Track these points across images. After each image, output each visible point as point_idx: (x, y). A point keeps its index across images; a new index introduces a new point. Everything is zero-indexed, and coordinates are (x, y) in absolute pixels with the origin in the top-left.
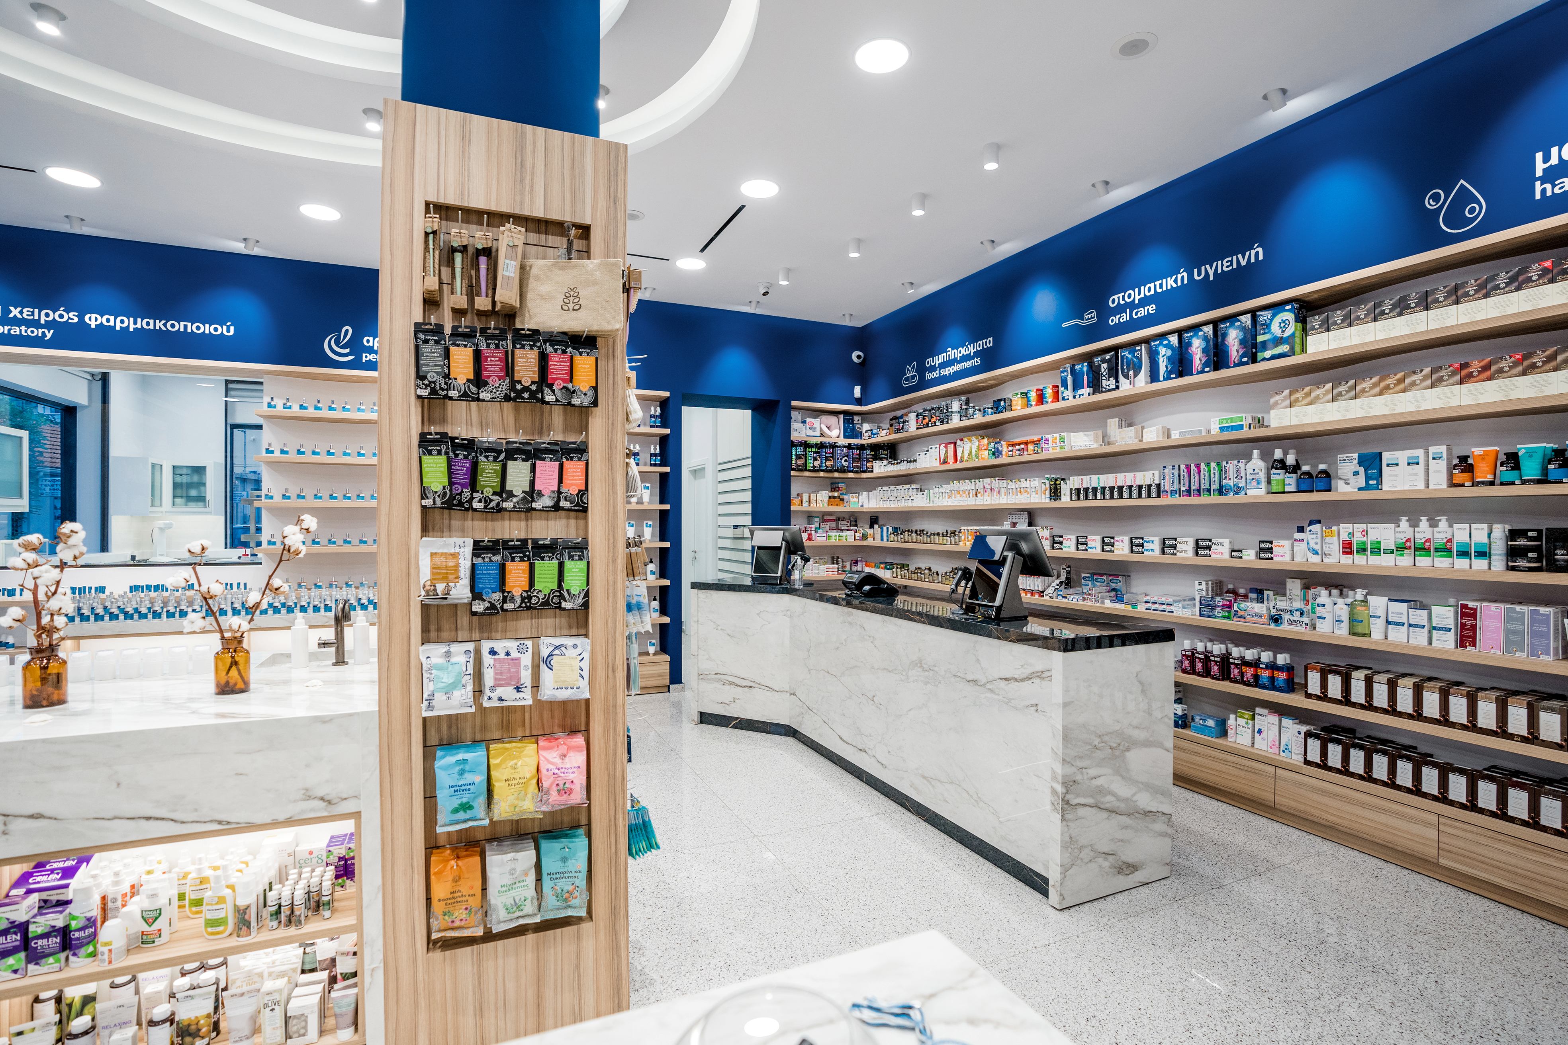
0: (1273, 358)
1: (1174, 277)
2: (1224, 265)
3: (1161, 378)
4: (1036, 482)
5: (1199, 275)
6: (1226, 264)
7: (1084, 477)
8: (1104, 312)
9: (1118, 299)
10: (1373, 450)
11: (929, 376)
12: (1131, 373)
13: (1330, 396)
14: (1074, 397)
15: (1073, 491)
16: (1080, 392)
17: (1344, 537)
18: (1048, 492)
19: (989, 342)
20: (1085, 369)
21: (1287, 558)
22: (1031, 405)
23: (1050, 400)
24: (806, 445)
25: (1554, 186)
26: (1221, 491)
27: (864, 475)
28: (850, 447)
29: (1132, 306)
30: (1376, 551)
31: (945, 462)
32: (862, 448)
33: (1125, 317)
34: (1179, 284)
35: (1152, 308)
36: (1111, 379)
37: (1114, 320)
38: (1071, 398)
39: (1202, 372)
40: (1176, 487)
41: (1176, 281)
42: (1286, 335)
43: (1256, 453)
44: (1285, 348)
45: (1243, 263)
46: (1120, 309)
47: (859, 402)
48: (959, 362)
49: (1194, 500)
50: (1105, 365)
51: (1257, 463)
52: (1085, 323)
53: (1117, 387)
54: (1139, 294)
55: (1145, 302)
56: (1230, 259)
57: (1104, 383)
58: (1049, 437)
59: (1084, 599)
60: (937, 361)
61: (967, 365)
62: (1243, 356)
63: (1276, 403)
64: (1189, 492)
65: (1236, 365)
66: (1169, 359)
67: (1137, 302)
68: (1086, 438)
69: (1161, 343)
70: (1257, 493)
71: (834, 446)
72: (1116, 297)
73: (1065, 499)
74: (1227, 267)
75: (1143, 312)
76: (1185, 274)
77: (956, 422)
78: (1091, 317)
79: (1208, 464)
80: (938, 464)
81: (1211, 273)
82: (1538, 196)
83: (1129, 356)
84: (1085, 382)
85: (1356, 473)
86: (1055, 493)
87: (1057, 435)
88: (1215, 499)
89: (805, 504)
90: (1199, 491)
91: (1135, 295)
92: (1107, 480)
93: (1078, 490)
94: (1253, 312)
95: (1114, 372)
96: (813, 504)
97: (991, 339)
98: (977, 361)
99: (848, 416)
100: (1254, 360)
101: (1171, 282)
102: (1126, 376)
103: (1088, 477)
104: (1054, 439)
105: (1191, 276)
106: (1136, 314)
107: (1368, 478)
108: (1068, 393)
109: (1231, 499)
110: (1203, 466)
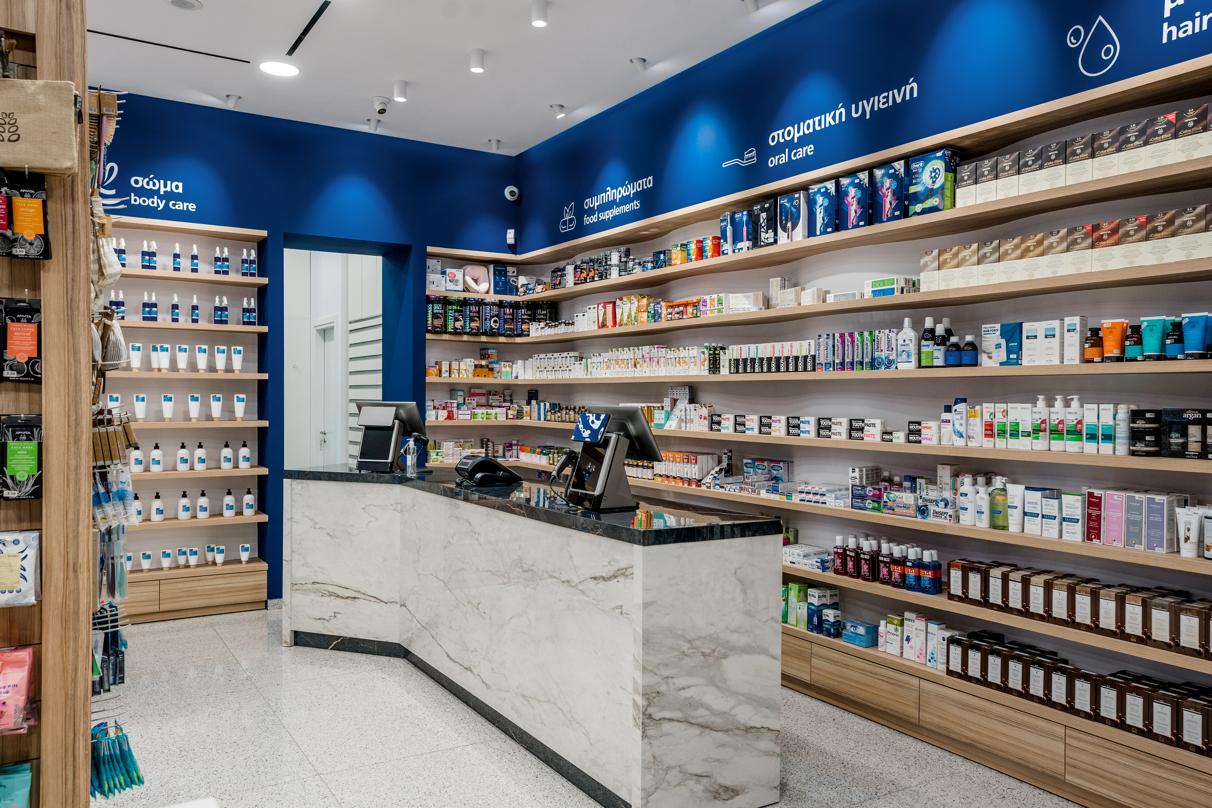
0: (924, 212)
1: (833, 113)
2: (880, 102)
3: (818, 233)
4: (694, 351)
5: (857, 112)
6: (882, 101)
7: (743, 346)
8: (764, 152)
9: (777, 136)
10: (1013, 320)
11: (589, 220)
12: (789, 224)
13: (975, 259)
14: (734, 252)
15: (732, 362)
16: (740, 245)
17: (987, 417)
18: (707, 363)
19: (648, 182)
20: (745, 218)
21: (934, 442)
22: (691, 260)
23: (710, 254)
24: (445, 301)
25: (1179, 29)
26: (873, 364)
27: (518, 340)
28: (501, 305)
29: (791, 145)
30: (1015, 434)
31: (603, 325)
32: (516, 306)
33: (783, 158)
34: (837, 122)
35: (810, 149)
36: (770, 231)
37: (773, 162)
38: (730, 252)
39: (857, 226)
40: (830, 360)
41: (834, 118)
42: (936, 186)
43: (907, 321)
44: (935, 201)
45: (899, 100)
46: (780, 148)
47: (513, 249)
48: (618, 205)
49: (847, 375)
50: (764, 215)
51: (908, 333)
52: (744, 163)
53: (776, 241)
54: (798, 132)
55: (804, 141)
56: (886, 94)
57: (763, 235)
58: (707, 297)
59: (741, 489)
60: (596, 202)
61: (626, 208)
62: (895, 210)
63: (926, 265)
64: (842, 365)
65: (889, 219)
66: (826, 209)
67: (796, 141)
68: (745, 301)
69: (819, 191)
70: (907, 367)
71: (481, 303)
72: (775, 134)
73: (724, 371)
74: (884, 104)
75: (799, 154)
76: (843, 110)
77: (615, 277)
78: (751, 156)
79: (861, 334)
80: (595, 327)
81: (868, 109)
82: (1165, 40)
83: (788, 205)
84: (745, 234)
85: (998, 346)
86: (714, 365)
87: (715, 296)
88: (868, 374)
89: (445, 375)
90: (852, 363)
91: (794, 133)
92: (765, 350)
93: (737, 361)
94: (906, 158)
95: (772, 223)
96: (455, 375)
97: (651, 178)
98: (636, 205)
99: (500, 267)
100: (906, 214)
101: (828, 120)
102: (784, 229)
103: (747, 346)
104: (712, 300)
105: (848, 113)
106: (795, 156)
107: (1009, 351)
108: (728, 247)
109: (882, 373)
110: (856, 335)
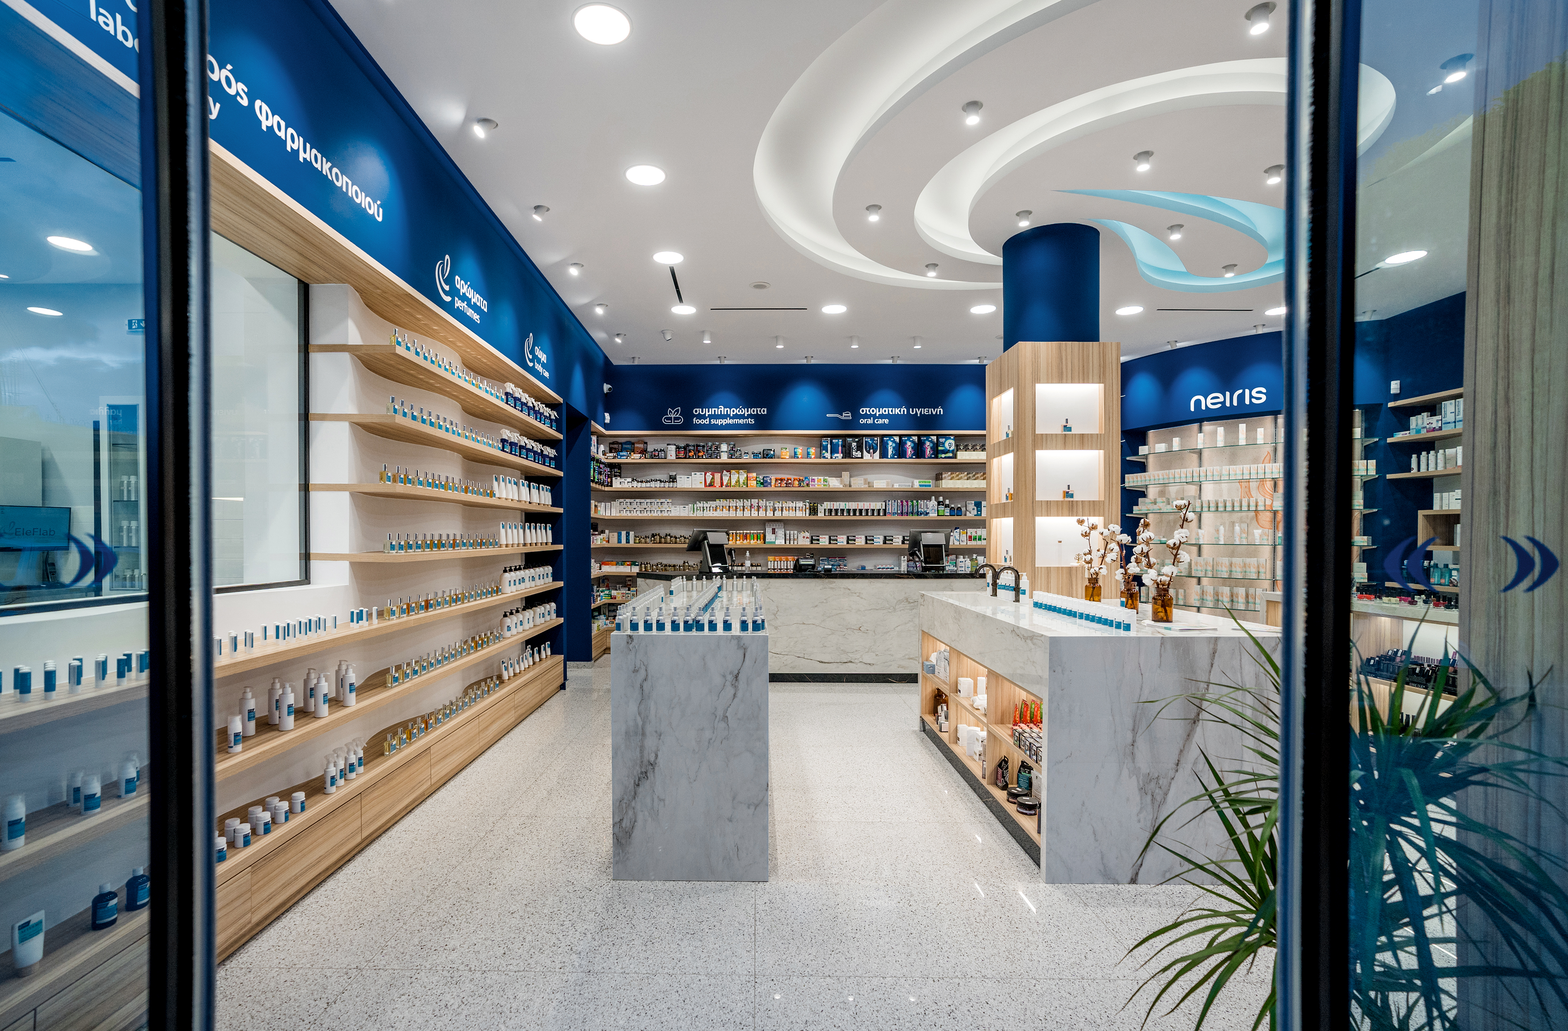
0: (945, 458)
1: (899, 409)
2: (925, 411)
3: (888, 457)
4: (800, 504)
5: (913, 412)
7: (835, 503)
8: (856, 416)
9: (864, 410)
11: (698, 422)
12: (871, 451)
13: (966, 478)
14: (831, 458)
15: (827, 510)
16: (836, 455)
17: (969, 534)
18: (808, 510)
19: (764, 411)
20: (840, 443)
22: (798, 458)
23: (813, 456)
26: (919, 513)
27: (607, 489)
29: (875, 416)
30: (980, 539)
31: (711, 485)
33: (870, 421)
34: (902, 413)
35: (887, 421)
36: (858, 452)
37: (863, 421)
38: (829, 458)
39: (912, 458)
40: (896, 511)
41: (900, 411)
42: (951, 449)
43: (933, 498)
44: (950, 455)
45: (934, 413)
46: (867, 416)
48: (731, 418)
49: (905, 517)
50: (855, 444)
51: (933, 503)
52: (843, 418)
53: (862, 457)
54: (879, 412)
55: (882, 416)
56: (928, 409)
57: (854, 453)
58: (816, 478)
60: (707, 412)
61: (741, 421)
62: (932, 454)
63: (945, 477)
64: (902, 514)
65: (929, 458)
66: (894, 448)
67: (877, 415)
69: (890, 440)
70: (933, 515)
72: (864, 409)
73: (821, 515)
74: (927, 412)
75: (881, 421)
76: (905, 409)
77: (723, 458)
78: (847, 416)
79: (912, 501)
80: (703, 486)
81: (919, 413)
83: (870, 442)
84: (840, 450)
85: (974, 509)
86: (814, 511)
87: (821, 478)
88: (915, 518)
90: (907, 513)
91: (877, 412)
92: (852, 505)
93: (830, 510)
94: (938, 436)
95: (859, 448)
97: (765, 409)
98: (752, 421)
100: (937, 457)
101: (897, 411)
102: (868, 452)
103: (838, 503)
105: (908, 411)
106: (877, 422)
107: (978, 511)
108: (828, 455)
109: (922, 517)
110: (905, 503)
